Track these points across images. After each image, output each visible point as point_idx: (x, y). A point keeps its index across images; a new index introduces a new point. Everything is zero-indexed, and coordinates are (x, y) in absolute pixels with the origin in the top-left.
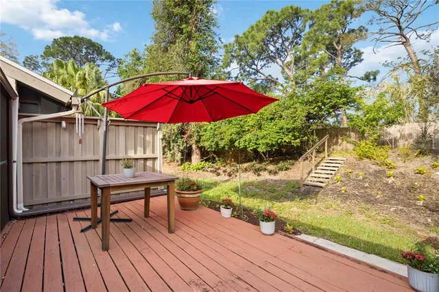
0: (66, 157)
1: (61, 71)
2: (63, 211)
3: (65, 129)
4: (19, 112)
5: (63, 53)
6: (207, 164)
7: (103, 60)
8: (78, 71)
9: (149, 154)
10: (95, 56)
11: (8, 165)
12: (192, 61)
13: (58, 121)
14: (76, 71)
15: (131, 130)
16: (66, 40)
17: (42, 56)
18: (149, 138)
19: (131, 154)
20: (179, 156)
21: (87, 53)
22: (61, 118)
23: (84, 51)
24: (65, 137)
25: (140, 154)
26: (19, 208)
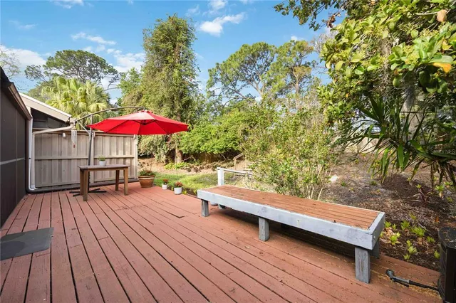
0: (65, 156)
1: (64, 86)
2: (63, 190)
3: (65, 138)
4: (33, 127)
5: (67, 65)
6: (185, 164)
7: (106, 73)
8: (80, 86)
9: (128, 155)
10: (99, 68)
11: (26, 161)
12: (174, 85)
13: (60, 133)
14: (78, 86)
15: (114, 139)
16: (69, 54)
17: (44, 66)
18: (128, 144)
19: (114, 155)
20: (164, 158)
21: (91, 66)
22: (63, 131)
23: (88, 63)
24: (65, 143)
25: (121, 155)
26: (32, 188)
